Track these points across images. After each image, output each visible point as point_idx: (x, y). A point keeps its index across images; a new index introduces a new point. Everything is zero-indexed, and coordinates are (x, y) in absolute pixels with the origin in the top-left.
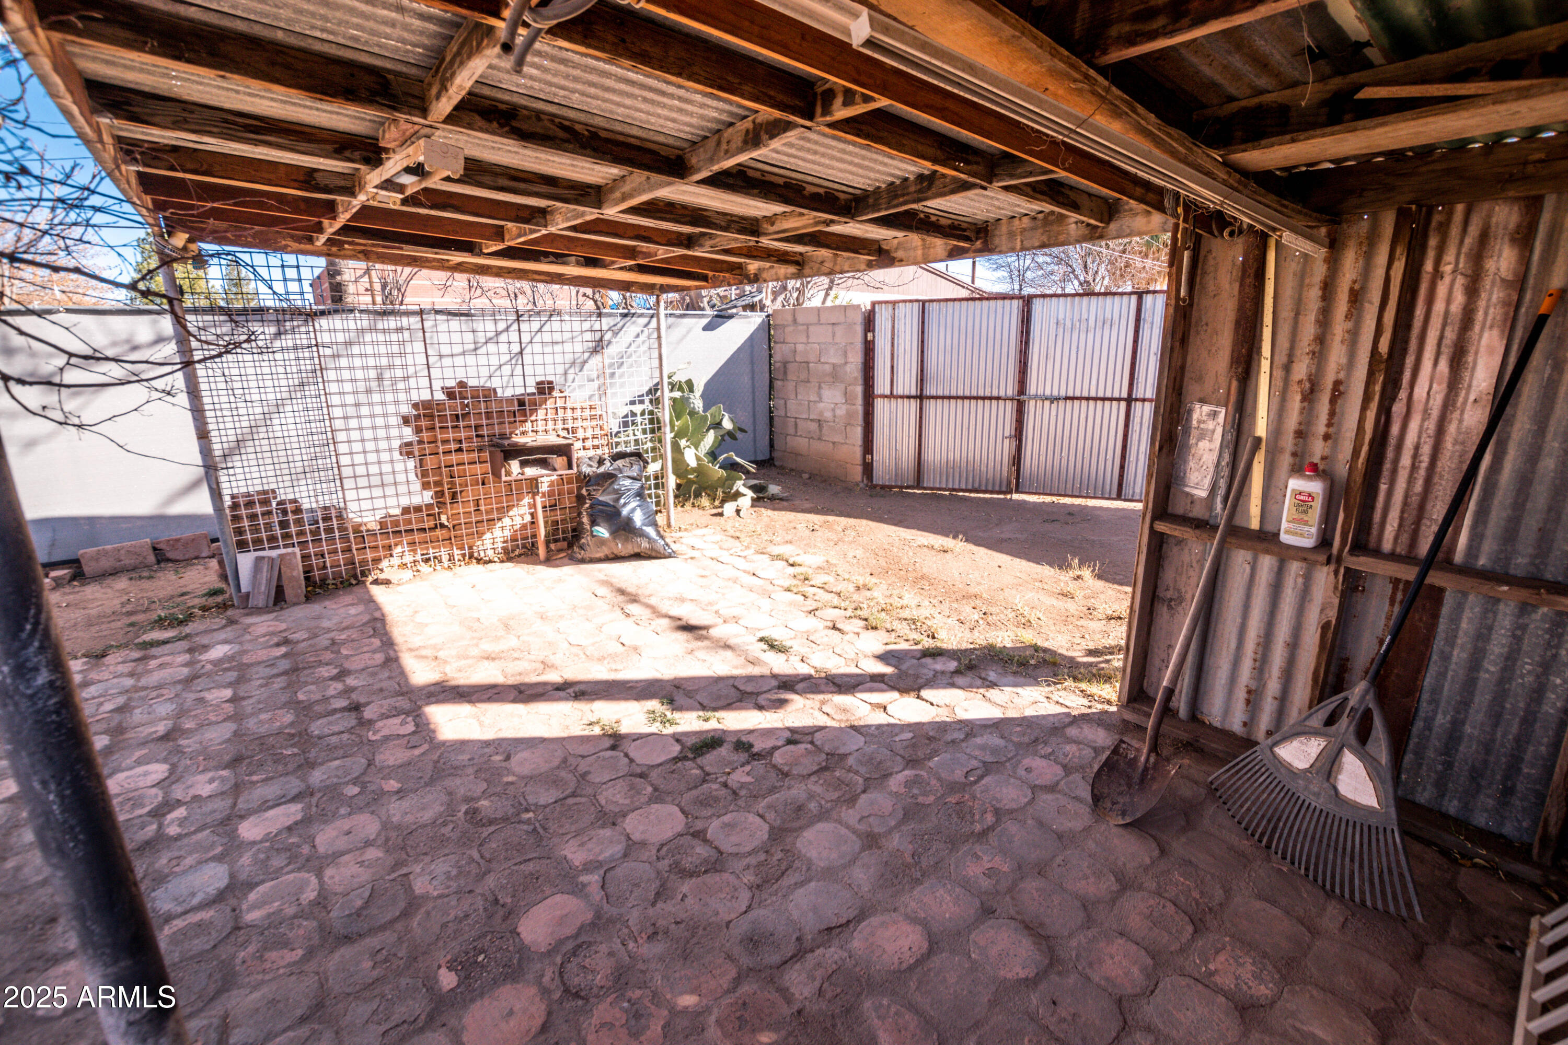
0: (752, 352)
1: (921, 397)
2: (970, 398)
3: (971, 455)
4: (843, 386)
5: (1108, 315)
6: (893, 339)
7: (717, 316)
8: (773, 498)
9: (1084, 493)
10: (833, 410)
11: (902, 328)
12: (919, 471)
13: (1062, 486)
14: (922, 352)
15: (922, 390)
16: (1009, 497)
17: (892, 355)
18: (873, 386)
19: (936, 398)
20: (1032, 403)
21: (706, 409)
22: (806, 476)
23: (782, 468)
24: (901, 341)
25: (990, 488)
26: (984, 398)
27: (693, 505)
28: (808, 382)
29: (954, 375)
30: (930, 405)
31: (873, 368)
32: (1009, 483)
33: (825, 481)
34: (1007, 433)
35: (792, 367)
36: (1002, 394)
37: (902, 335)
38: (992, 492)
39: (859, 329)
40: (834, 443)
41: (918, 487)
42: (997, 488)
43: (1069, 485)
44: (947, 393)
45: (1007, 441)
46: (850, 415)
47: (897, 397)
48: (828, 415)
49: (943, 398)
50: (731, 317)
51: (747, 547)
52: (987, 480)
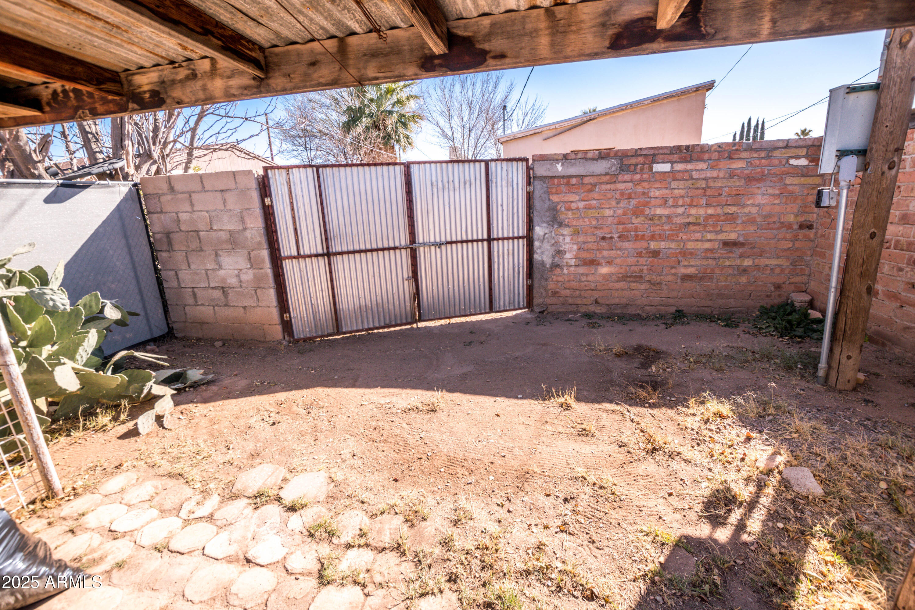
0: (123, 225)
1: (328, 254)
2: (372, 250)
3: (379, 298)
4: (245, 252)
5: (467, 178)
6: (292, 203)
7: (63, 185)
8: (195, 385)
9: (468, 312)
10: (238, 276)
11: (299, 193)
12: (337, 320)
13: (452, 309)
14: (323, 213)
15: (328, 248)
16: (415, 326)
17: (294, 218)
18: (279, 249)
19: (342, 253)
20: (422, 249)
21: (73, 300)
22: (218, 344)
23: (186, 339)
24: (300, 204)
25: (399, 322)
26: (383, 249)
27: (85, 428)
28: (202, 250)
29: (355, 232)
30: (338, 261)
31: (276, 232)
32: (413, 314)
33: (243, 345)
34: (406, 276)
35: (176, 237)
36: (397, 244)
37: (300, 199)
38: (401, 325)
39: (255, 195)
40: (244, 307)
41: (338, 333)
42: (404, 321)
43: (457, 308)
44: (351, 248)
45: (406, 283)
46: (258, 279)
47: (305, 257)
48: (232, 281)
49: (348, 253)
50: (85, 186)
51: (205, 493)
52: (395, 316)
